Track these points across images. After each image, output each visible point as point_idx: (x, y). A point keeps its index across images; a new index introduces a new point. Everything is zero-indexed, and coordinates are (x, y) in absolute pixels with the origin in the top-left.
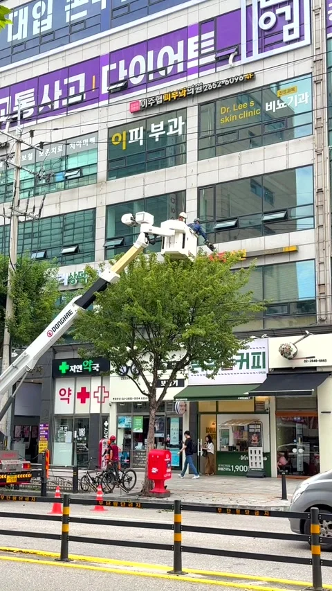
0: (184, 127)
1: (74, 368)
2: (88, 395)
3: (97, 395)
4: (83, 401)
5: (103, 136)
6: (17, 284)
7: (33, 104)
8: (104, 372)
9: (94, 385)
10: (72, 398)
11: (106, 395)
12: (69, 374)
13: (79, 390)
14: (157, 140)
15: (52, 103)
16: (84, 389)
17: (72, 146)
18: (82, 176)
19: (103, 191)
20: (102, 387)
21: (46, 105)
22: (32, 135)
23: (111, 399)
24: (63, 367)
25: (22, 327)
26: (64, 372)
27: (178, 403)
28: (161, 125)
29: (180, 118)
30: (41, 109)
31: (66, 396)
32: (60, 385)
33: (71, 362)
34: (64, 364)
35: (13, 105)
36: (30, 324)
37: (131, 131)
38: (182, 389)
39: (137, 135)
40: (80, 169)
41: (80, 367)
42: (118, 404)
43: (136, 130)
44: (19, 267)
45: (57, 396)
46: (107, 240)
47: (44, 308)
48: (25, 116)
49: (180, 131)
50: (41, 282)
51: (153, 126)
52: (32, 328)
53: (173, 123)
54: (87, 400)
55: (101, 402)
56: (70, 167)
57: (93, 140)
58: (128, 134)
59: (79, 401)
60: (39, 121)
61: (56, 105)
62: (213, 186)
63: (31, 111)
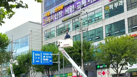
0: (123, 3)
1: (101, 67)
2: (105, 73)
3: (107, 73)
4: (104, 75)
5: (103, 8)
6: (83, 47)
7: (86, 2)
8: (108, 67)
9: (106, 70)
10: (101, 74)
11: (109, 73)
12: (100, 68)
13: (102, 72)
14: (116, 7)
15: (90, 2)
16: (104, 72)
17: (96, 12)
18: (99, 19)
19: (104, 22)
20: (108, 71)
21: (89, 2)
22: (84, 11)
23: (110, 74)
24: (98, 67)
25: (85, 58)
26: (98, 68)
27: (127, 73)
28: (117, 3)
29: (122, 1)
30: (88, 3)
31: (100, 74)
32: (98, 71)
33: (100, 65)
34: (98, 66)
35: (81, 4)
36: (87, 57)
37: (110, 6)
38: (127, 70)
39: (111, 7)
40: (98, 17)
41: (102, 66)
42: (112, 75)
43: (111, 5)
44: (84, 43)
45: (98, 74)
46: (106, 34)
47: (90, 53)
48: (84, 6)
49: (122, 4)
50: (89, 46)
51: (115, 4)
52: (88, 58)
53: (120, 2)
54: (105, 74)
55: (108, 75)
56: (96, 17)
57: (101, 9)
58: (109, 7)
59: (103, 75)
60: (88, 7)
61: (91, 2)
62: (132, 17)
63: (86, 4)
